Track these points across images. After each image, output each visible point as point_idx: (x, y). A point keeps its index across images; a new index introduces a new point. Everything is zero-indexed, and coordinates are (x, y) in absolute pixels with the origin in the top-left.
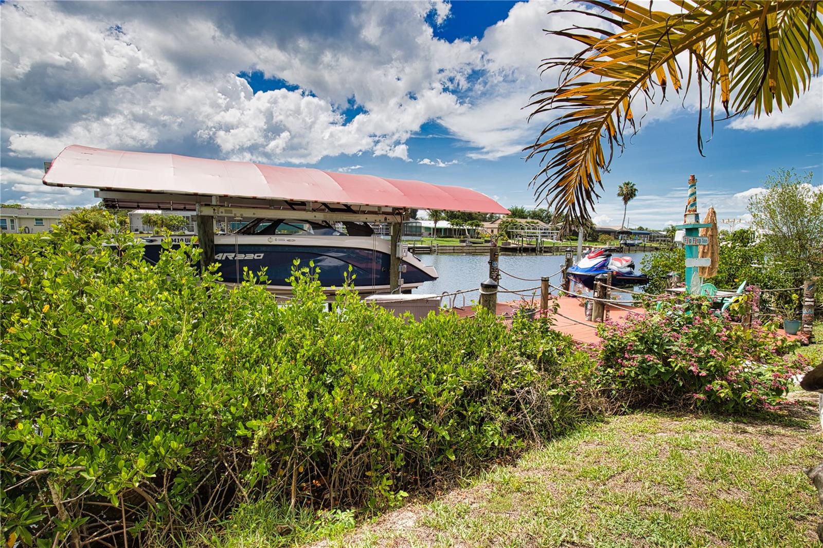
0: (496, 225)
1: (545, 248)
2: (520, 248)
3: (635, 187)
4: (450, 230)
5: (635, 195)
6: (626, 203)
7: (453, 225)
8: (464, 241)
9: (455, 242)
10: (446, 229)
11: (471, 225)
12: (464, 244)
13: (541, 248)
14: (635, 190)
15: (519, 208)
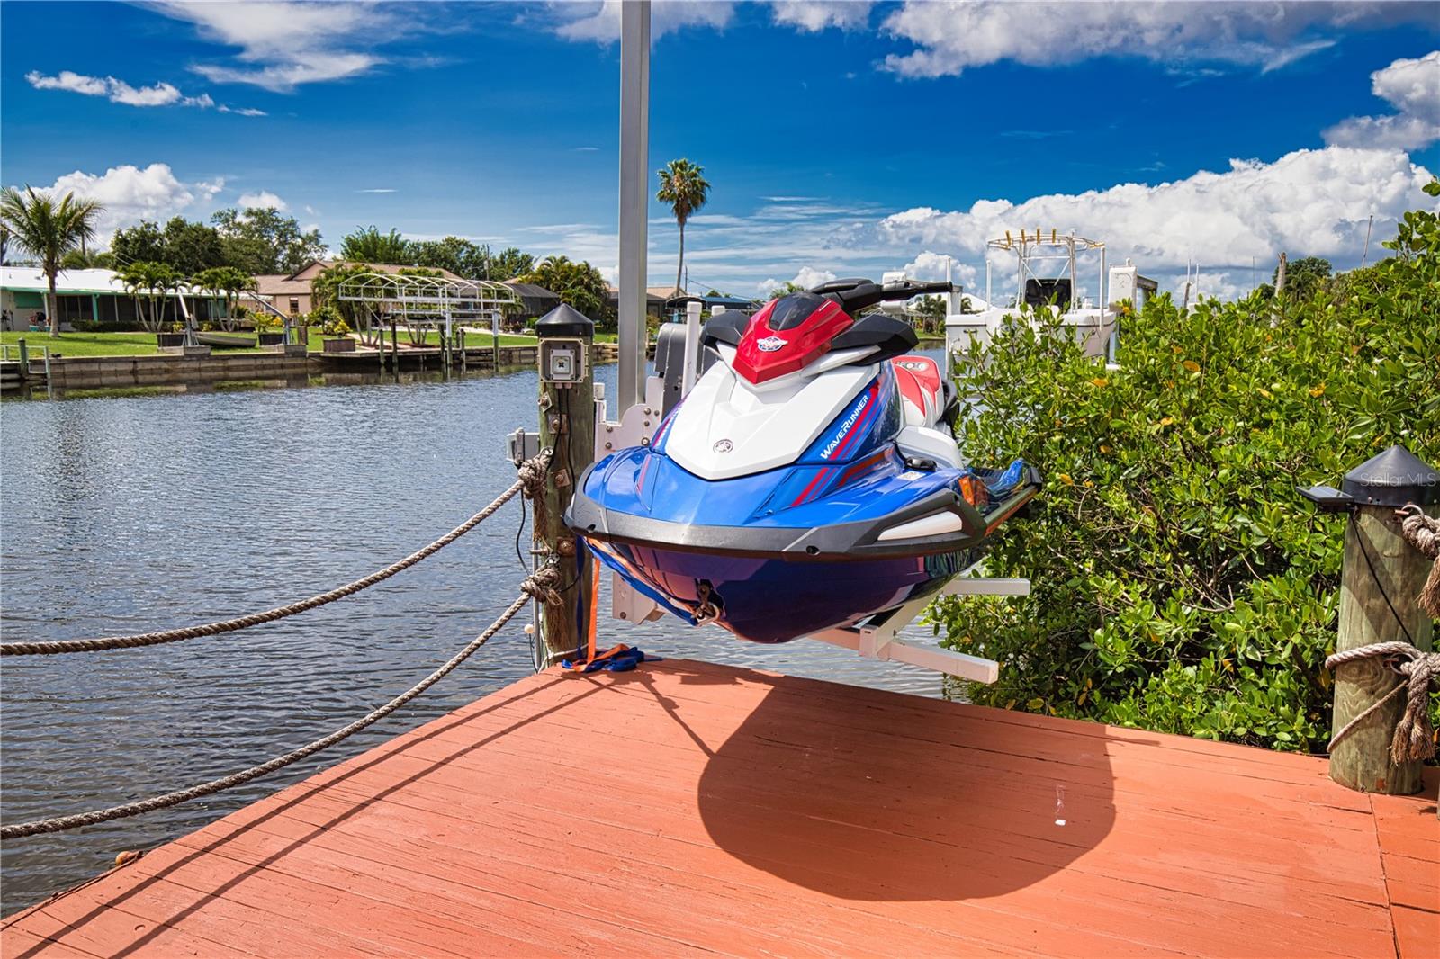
0: (304, 286)
1: (470, 354)
2: (389, 358)
3: (701, 177)
4: (124, 300)
5: (703, 199)
6: (682, 222)
7: (133, 281)
8: (176, 341)
9: (143, 345)
10: (106, 300)
11: (211, 282)
12: (178, 351)
13: (456, 356)
14: (703, 184)
15: (385, 234)
